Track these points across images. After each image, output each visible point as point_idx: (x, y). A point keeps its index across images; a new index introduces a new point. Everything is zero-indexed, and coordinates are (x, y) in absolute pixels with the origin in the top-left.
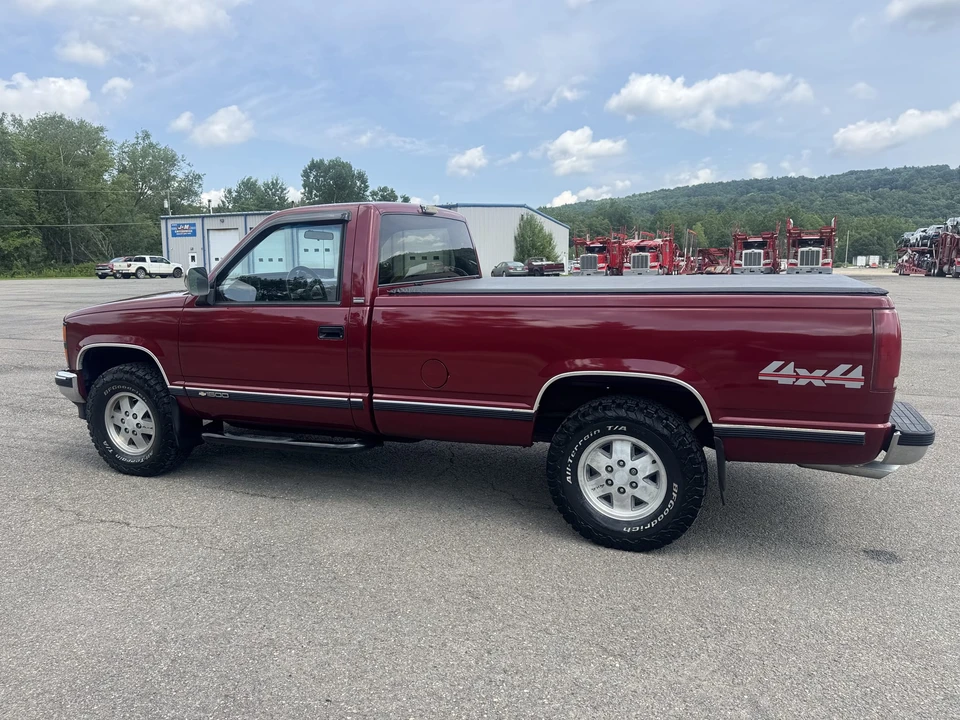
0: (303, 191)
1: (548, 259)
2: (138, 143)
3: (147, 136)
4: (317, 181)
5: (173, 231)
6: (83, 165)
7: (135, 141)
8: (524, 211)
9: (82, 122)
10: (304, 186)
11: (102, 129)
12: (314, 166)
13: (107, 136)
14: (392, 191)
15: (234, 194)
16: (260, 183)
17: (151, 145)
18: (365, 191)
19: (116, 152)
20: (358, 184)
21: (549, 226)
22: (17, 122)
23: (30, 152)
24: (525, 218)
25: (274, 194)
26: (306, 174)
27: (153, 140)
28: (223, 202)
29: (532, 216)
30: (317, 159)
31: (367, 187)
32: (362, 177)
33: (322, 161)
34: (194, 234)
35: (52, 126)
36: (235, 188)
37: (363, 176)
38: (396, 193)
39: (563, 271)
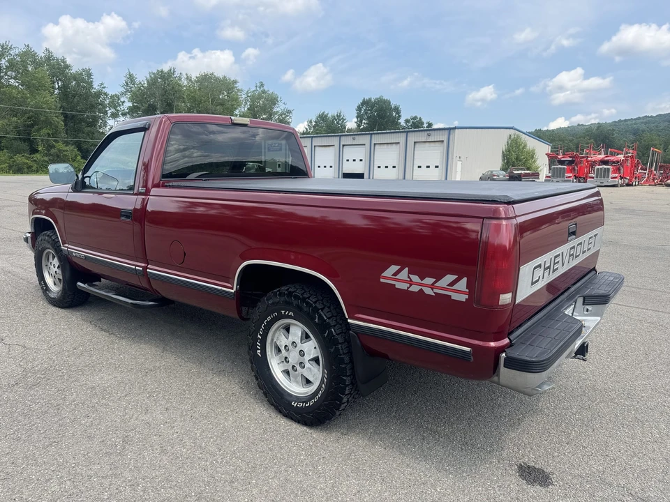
0: (356, 120)
1: (528, 169)
2: (256, 90)
3: (262, 85)
4: (366, 113)
5: (268, 148)
6: (222, 104)
7: (254, 89)
8: (512, 132)
9: (225, 77)
10: (357, 118)
11: (235, 82)
12: (365, 103)
13: (239, 86)
14: (420, 119)
15: (314, 123)
16: (330, 115)
17: (264, 92)
18: (398, 119)
19: (244, 96)
20: (394, 114)
21: (532, 144)
22: (189, 78)
23: (192, 97)
24: (513, 137)
25: (338, 123)
26: (359, 109)
27: (266, 88)
28: (306, 129)
29: (518, 136)
30: (367, 98)
31: (400, 116)
32: (397, 110)
33: (370, 99)
34: (280, 150)
35: (205, 79)
36: (314, 119)
37: (398, 108)
38: (423, 120)
39: (538, 178)
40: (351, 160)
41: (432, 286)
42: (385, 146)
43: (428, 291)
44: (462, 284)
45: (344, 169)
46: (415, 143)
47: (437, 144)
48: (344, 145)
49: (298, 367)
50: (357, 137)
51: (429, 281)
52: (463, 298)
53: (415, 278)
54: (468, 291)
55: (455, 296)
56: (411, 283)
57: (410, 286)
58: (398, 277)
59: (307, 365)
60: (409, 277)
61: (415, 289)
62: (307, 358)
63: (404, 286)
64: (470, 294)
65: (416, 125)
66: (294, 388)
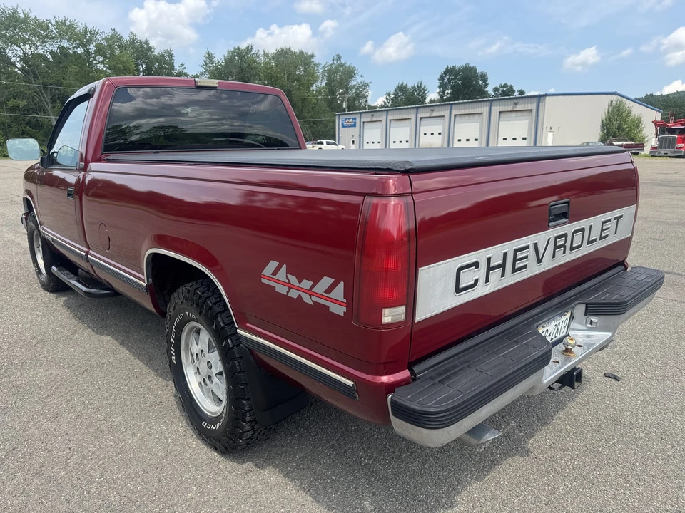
0: (438, 90)
1: (632, 139)
2: (333, 64)
3: (339, 58)
4: (449, 82)
5: (343, 124)
6: (298, 80)
7: (331, 62)
8: (614, 98)
9: (301, 52)
10: (440, 87)
11: (312, 56)
12: (449, 71)
13: (316, 60)
14: (511, 87)
15: (392, 96)
16: (409, 86)
17: (341, 65)
18: (485, 88)
19: (320, 71)
20: (481, 82)
21: (638, 111)
22: (266, 55)
23: (269, 73)
24: (614, 103)
25: (418, 94)
26: (442, 78)
27: (343, 61)
28: (385, 103)
29: (621, 103)
30: (451, 66)
31: (487, 84)
32: (484, 78)
33: (454, 67)
34: (355, 125)
35: (283, 55)
36: (392, 91)
37: (485, 75)
38: (514, 88)
39: (643, 150)
40: (429, 134)
42: (467, 117)
43: (307, 299)
44: (339, 292)
45: (420, 144)
46: (500, 112)
47: (525, 113)
48: (421, 118)
49: (208, 381)
50: (435, 108)
51: (307, 284)
52: (341, 311)
53: (293, 279)
54: (345, 301)
55: (333, 308)
56: (290, 287)
57: (289, 290)
58: (277, 277)
59: (215, 379)
60: (287, 278)
61: (294, 294)
62: (214, 371)
63: (283, 290)
64: (348, 306)
65: (506, 93)
66: (207, 406)
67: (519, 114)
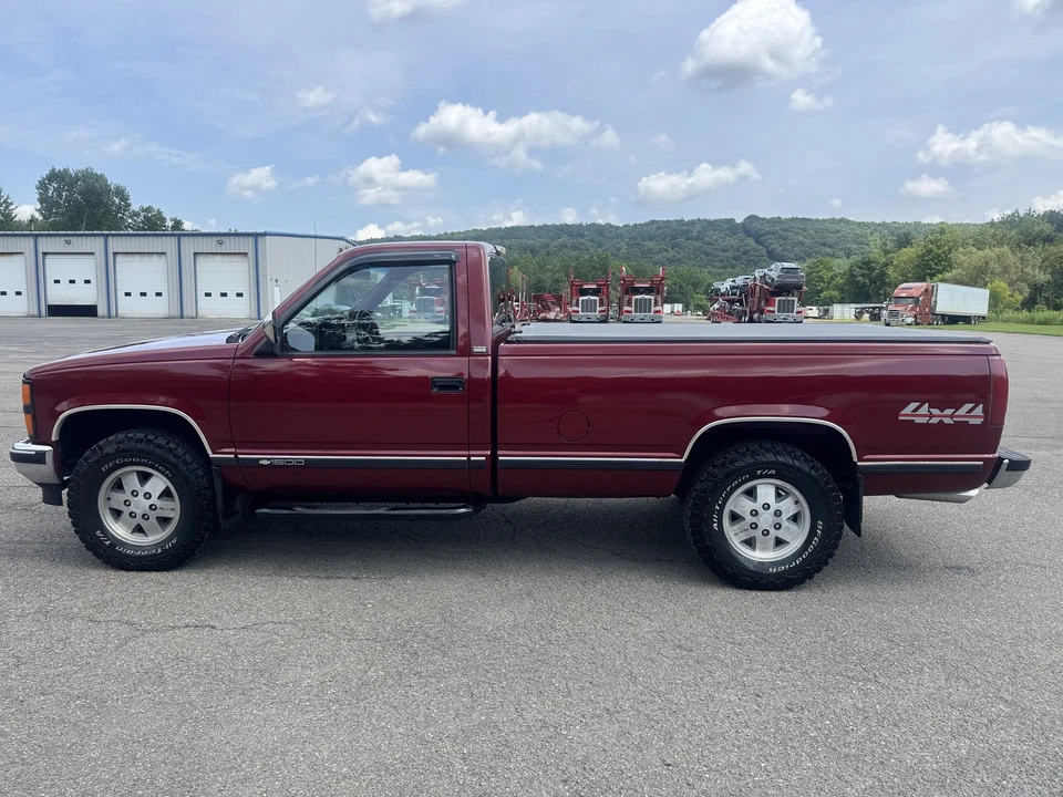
0: (38, 207)
4: (59, 195)
8: (342, 244)
10: (41, 201)
12: (54, 176)
14: (159, 212)
18: (125, 211)
20: (117, 201)
24: (344, 252)
26: (43, 186)
30: (59, 167)
31: (129, 205)
32: (120, 193)
33: (66, 171)
37: (123, 191)
38: (165, 215)
40: (64, 282)
41: (952, 416)
42: (137, 258)
43: (948, 421)
44: (979, 410)
45: (49, 298)
46: (195, 253)
47: (236, 258)
48: (45, 254)
49: (772, 531)
50: (74, 240)
51: (949, 412)
52: (979, 421)
53: (935, 411)
54: (983, 415)
55: (972, 421)
56: (931, 416)
57: (930, 419)
58: (917, 412)
59: (785, 524)
60: (929, 411)
61: (935, 421)
62: (785, 516)
63: (924, 420)
64: (985, 418)
65: (152, 224)
66: (762, 555)
67: (227, 258)
